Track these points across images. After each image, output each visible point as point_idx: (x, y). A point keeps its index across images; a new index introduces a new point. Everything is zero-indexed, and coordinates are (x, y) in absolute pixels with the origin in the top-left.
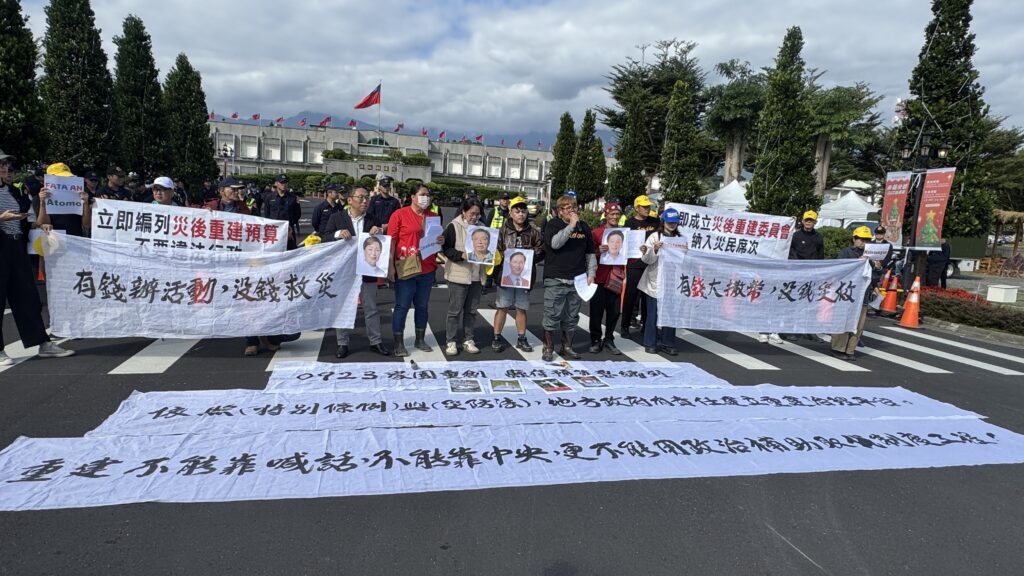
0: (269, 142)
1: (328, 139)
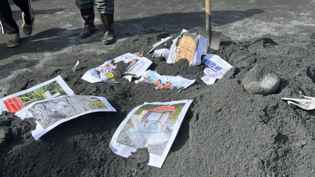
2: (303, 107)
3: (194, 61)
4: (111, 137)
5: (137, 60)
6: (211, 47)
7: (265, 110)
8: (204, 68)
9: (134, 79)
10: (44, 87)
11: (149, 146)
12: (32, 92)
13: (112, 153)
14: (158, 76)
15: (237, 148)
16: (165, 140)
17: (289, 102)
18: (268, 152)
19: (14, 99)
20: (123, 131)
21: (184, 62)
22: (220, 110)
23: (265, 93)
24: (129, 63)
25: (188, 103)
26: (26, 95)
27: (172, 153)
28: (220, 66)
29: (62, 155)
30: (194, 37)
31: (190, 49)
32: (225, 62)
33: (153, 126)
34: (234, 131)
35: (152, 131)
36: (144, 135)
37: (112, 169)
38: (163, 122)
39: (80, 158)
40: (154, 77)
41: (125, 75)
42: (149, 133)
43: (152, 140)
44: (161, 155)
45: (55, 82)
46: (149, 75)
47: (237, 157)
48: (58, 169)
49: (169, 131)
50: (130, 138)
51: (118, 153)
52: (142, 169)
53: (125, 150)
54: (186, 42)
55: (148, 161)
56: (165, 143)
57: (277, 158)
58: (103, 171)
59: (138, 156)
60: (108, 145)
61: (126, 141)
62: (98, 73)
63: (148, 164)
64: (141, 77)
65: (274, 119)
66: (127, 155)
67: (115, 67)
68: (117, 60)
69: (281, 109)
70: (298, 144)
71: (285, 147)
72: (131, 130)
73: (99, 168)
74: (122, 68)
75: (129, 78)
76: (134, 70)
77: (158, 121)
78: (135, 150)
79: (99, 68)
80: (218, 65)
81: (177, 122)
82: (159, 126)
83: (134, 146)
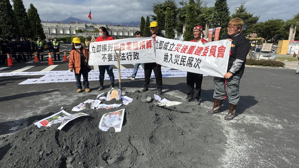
0: (59, 28)
1: (77, 26)
2: (160, 105)
3: (118, 99)
4: (99, 125)
5: (94, 102)
6: (122, 94)
7: (150, 107)
8: (122, 101)
9: (95, 108)
10: (57, 115)
11: (114, 126)
12: (52, 117)
13: (101, 130)
14: (106, 105)
15: (145, 120)
16: (119, 122)
17: (156, 104)
18: (154, 119)
19: (44, 121)
20: (103, 122)
21: (115, 99)
22: (136, 109)
23: (149, 102)
24: (91, 103)
25: (124, 110)
26: (50, 119)
27: (123, 126)
28: (128, 99)
29: (82, 133)
30: (117, 90)
31: (116, 94)
32: (129, 98)
33: (114, 119)
34: (143, 115)
35: (114, 120)
36: (111, 122)
37: (102, 136)
38: (117, 117)
39: (90, 133)
40: (104, 106)
41: (90, 107)
42: (113, 121)
43: (114, 124)
44: (119, 127)
45: (62, 113)
46: (102, 105)
47: (146, 122)
48: (83, 138)
49: (120, 119)
50: (106, 124)
51: (102, 130)
52: (113, 134)
53: (105, 129)
54: (114, 92)
55: (115, 131)
56: (120, 124)
57: (157, 120)
58: (100, 136)
59: (111, 130)
60: (98, 128)
61: (105, 126)
62: (79, 108)
63: (115, 132)
64: (98, 107)
65: (153, 110)
66: (106, 130)
67: (85, 105)
68: (85, 102)
69: (154, 107)
70: (161, 116)
71: (158, 117)
72: (106, 121)
73: (98, 135)
74: (88, 105)
75: (93, 108)
76: (94, 105)
77: (115, 117)
78: (109, 128)
79: (78, 106)
80: (127, 99)
81: (122, 116)
82: (116, 118)
83: (108, 127)
